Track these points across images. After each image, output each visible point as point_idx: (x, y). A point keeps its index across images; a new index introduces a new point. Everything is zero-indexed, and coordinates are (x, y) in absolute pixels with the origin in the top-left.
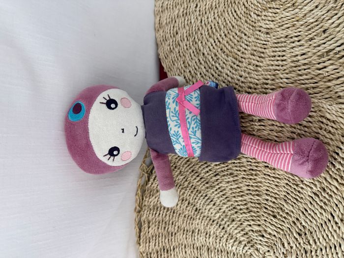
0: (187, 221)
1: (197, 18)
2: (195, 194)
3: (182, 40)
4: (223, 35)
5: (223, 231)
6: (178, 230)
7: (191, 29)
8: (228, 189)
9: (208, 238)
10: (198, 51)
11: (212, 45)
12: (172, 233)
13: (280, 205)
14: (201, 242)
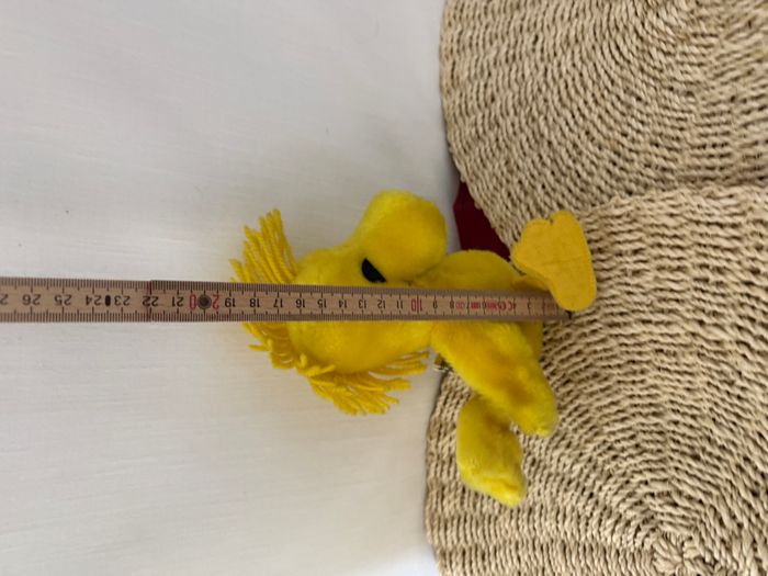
1: (536, 66)
3: (505, 113)
4: (590, 100)
5: (590, 502)
6: (500, 512)
7: (523, 91)
8: (593, 409)
9: (561, 522)
10: (538, 137)
11: (567, 124)
12: (490, 517)
13: (704, 430)
14: (549, 534)
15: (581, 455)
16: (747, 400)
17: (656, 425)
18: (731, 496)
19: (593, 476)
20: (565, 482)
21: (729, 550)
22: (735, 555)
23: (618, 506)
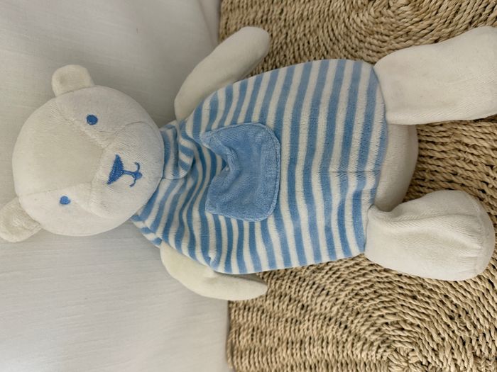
0: (291, 327)
2: (297, 285)
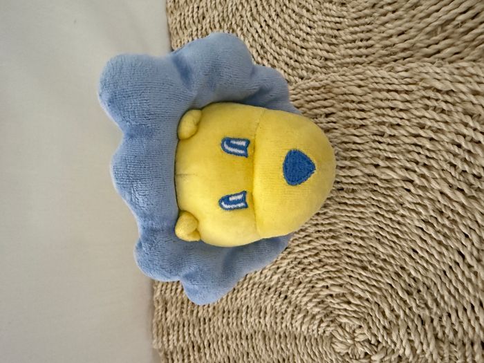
15: (278, 268)
16: (405, 225)
17: (334, 245)
18: (391, 296)
19: (288, 283)
20: (267, 288)
21: (389, 334)
22: (394, 338)
23: (306, 304)
